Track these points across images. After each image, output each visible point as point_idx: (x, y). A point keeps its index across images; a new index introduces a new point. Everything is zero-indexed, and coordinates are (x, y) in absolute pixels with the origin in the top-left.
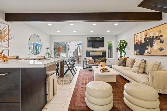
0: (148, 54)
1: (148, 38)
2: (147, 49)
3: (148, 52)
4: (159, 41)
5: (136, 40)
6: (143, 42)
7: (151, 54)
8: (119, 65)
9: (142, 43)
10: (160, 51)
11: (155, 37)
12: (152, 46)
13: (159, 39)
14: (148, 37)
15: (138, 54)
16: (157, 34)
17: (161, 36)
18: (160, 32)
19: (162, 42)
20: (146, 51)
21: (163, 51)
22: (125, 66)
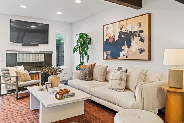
0: (125, 58)
1: (124, 34)
2: (123, 50)
3: (124, 55)
4: (139, 38)
5: (107, 35)
6: (117, 38)
7: (128, 58)
8: (83, 80)
9: (115, 40)
10: (141, 53)
11: (134, 32)
12: (129, 46)
13: (139, 36)
14: (123, 31)
15: (109, 57)
16: (136, 28)
17: (141, 31)
18: (140, 25)
19: (142, 40)
20: (122, 54)
21: (144, 53)
22: (92, 79)
